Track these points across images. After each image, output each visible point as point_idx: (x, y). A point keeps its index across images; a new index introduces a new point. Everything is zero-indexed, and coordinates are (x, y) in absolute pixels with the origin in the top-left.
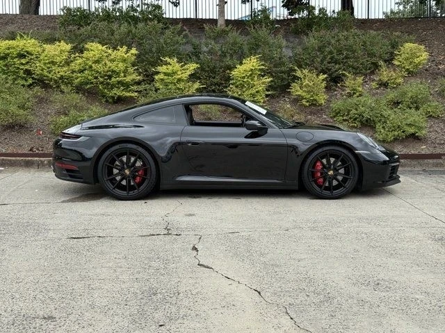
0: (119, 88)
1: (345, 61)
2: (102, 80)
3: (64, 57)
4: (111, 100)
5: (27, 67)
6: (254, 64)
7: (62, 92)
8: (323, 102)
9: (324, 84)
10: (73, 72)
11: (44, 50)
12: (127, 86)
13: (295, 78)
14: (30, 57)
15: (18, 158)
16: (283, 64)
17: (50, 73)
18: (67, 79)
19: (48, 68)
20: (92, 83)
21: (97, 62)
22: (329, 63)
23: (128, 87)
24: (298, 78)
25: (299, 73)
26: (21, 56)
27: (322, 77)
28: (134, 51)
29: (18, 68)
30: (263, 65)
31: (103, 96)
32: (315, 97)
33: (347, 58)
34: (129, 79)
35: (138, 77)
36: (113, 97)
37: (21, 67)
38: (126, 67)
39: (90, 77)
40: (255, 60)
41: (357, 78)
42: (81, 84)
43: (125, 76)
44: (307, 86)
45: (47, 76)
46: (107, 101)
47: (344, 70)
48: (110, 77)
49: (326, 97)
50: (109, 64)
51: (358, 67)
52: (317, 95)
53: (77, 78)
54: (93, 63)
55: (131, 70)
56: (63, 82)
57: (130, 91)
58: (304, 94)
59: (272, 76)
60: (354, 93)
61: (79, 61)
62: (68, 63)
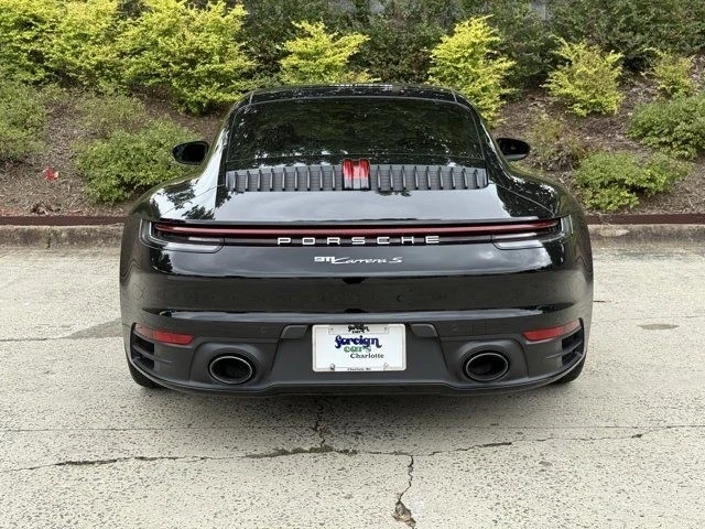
0: (210, 85)
1: (652, 27)
2: (176, 68)
3: (104, 25)
4: (195, 110)
5: (35, 46)
6: (479, 33)
7: (99, 94)
8: (615, 107)
9: (617, 73)
10: (122, 55)
11: (66, 13)
12: (224, 80)
13: (558, 62)
14: (40, 26)
15: (9, 227)
16: (533, 34)
17: (77, 57)
18: (111, 69)
19: (74, 47)
20: (158, 75)
21: (167, 33)
22: (622, 30)
23: (229, 82)
24: (565, 61)
25: (565, 51)
26: (24, 25)
27: (613, 57)
28: (239, 10)
29: (19, 48)
30: (494, 35)
31: (181, 102)
32: (600, 99)
33: (654, 20)
34: (229, 66)
35: (248, 63)
36: (199, 104)
37: (23, 47)
38: (225, 43)
39: (154, 64)
40: (481, 25)
41: (681, 59)
42: (139, 78)
43: (222, 61)
44: (583, 76)
45: (73, 64)
46: (188, 111)
47: (650, 45)
48: (193, 63)
49: (620, 97)
50: (190, 37)
51: (678, 40)
52: (603, 94)
53: (128, 67)
54: (160, 35)
55: (234, 48)
56: (102, 74)
57: (233, 90)
58: (577, 92)
59: (510, 57)
60: (674, 90)
61: (133, 31)
62: (111, 37)
